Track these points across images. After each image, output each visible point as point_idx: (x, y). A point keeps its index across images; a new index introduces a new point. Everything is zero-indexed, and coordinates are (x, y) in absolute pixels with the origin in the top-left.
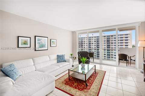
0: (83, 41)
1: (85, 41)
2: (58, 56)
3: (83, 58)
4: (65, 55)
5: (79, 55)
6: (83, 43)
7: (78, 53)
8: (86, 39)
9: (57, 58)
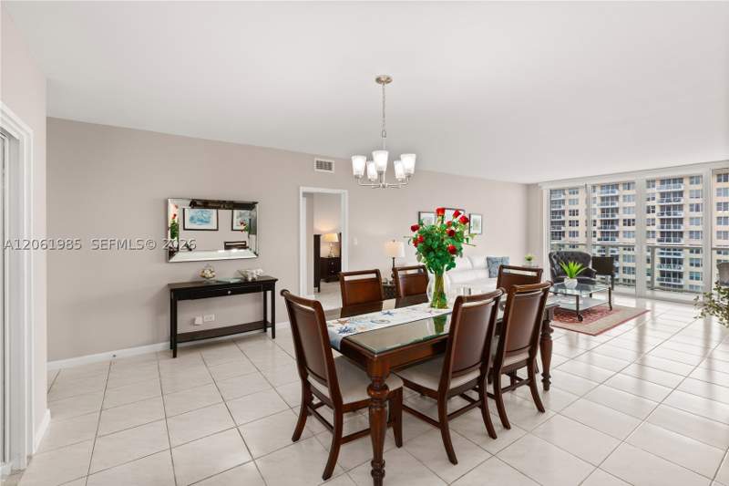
0: (567, 207)
1: (574, 207)
2: (488, 259)
3: (571, 264)
4: (508, 258)
5: (555, 262)
6: (567, 218)
7: (550, 255)
8: (581, 196)
9: (489, 266)
